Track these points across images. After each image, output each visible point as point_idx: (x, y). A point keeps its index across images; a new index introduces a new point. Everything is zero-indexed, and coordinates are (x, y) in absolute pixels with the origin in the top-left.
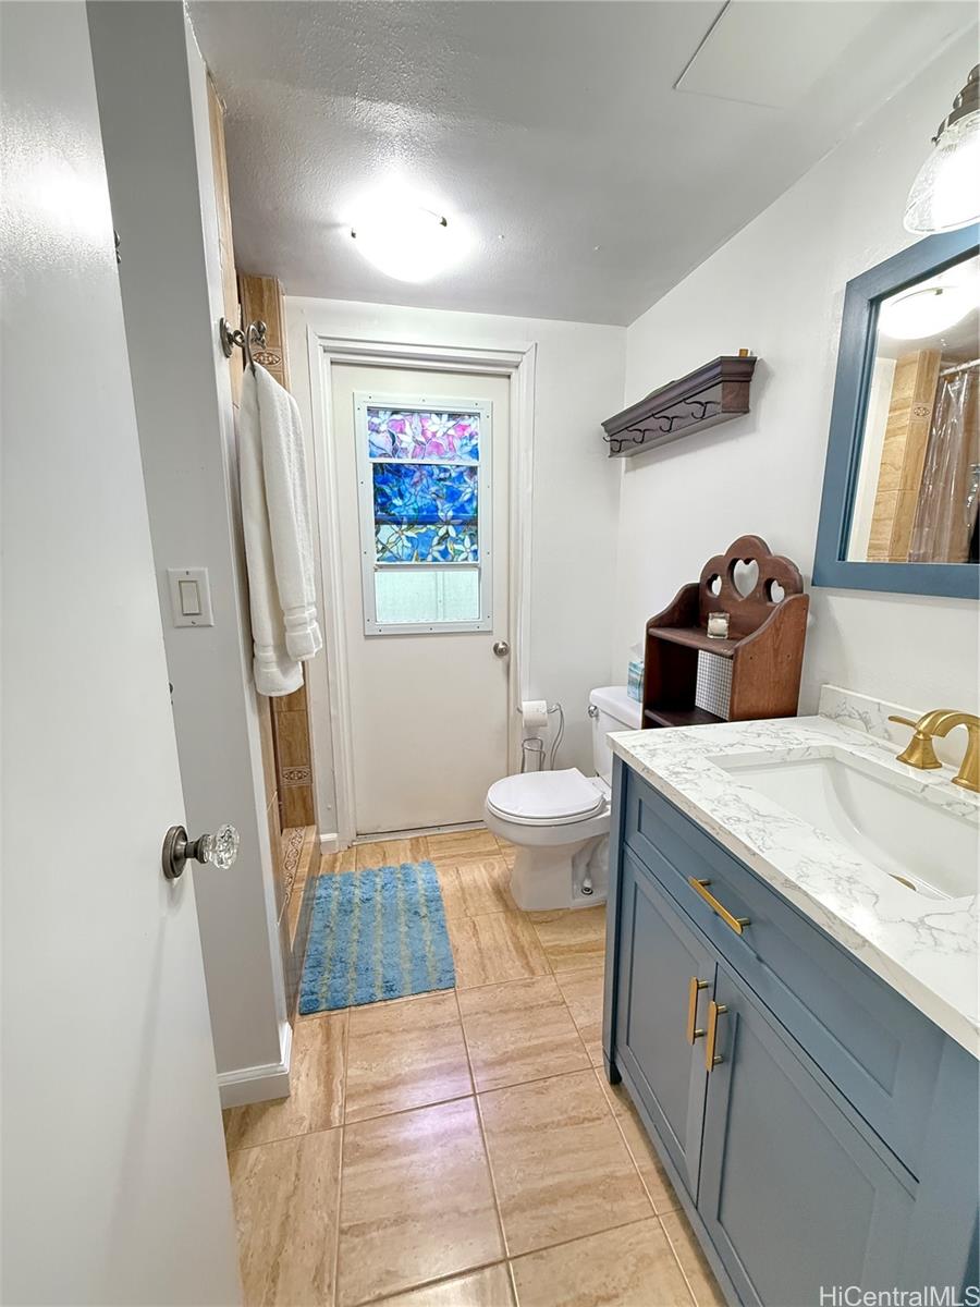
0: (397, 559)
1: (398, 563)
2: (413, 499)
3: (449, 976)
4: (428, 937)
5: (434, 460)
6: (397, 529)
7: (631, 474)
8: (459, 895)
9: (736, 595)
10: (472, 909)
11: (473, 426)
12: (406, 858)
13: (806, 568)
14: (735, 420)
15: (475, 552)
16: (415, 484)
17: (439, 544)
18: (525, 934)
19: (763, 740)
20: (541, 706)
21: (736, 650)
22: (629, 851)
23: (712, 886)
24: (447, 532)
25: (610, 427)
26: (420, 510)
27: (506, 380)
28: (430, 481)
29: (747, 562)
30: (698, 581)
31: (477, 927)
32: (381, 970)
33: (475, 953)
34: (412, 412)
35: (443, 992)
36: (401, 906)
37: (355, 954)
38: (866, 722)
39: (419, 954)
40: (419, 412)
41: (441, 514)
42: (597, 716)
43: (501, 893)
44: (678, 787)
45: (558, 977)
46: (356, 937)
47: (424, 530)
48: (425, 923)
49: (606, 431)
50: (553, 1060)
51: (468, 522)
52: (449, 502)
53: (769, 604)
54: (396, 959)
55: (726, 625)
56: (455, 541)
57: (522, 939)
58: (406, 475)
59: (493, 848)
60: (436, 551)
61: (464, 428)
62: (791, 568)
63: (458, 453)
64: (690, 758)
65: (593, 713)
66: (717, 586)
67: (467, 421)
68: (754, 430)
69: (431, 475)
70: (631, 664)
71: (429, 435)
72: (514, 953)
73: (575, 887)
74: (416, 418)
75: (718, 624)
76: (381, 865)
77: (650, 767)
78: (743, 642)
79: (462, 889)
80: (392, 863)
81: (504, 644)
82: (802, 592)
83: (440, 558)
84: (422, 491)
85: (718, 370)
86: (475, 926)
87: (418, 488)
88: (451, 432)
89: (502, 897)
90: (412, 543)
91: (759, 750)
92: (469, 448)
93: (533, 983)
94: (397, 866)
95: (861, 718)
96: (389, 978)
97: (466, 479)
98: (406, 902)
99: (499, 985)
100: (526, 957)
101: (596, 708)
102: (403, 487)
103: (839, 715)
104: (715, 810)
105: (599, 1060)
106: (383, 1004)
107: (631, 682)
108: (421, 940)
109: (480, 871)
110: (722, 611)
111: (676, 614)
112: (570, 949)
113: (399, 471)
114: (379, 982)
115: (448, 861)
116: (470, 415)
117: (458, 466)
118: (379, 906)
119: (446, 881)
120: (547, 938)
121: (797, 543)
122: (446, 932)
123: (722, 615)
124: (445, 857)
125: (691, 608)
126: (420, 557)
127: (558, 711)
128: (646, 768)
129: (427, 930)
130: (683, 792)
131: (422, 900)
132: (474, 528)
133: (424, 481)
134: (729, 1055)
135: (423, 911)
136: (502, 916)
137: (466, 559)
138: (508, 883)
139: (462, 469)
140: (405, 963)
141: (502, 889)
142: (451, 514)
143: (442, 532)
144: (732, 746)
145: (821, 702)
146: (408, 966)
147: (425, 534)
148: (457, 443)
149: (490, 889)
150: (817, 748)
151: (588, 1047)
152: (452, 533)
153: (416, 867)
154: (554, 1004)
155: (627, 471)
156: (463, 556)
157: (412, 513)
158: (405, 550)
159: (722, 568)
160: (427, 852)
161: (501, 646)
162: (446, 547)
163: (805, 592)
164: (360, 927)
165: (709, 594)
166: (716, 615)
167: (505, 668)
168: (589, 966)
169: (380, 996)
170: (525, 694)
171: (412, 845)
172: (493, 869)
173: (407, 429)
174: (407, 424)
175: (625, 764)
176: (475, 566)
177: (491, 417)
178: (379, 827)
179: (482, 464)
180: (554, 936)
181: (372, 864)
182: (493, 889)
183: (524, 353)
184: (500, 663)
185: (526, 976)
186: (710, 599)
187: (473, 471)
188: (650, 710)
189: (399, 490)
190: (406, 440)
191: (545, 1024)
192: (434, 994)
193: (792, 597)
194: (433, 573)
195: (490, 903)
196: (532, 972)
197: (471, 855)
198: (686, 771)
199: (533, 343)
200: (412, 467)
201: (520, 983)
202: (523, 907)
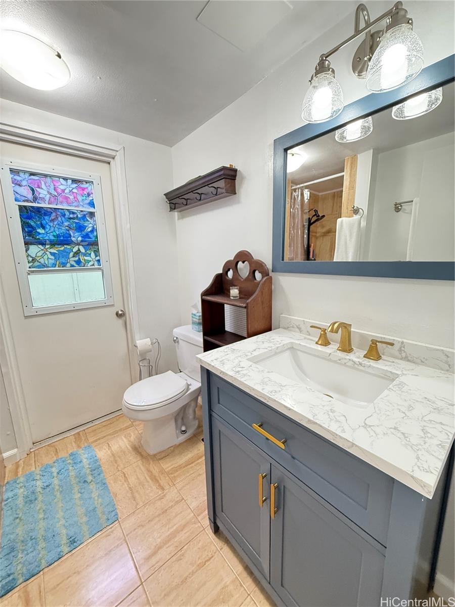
0: (44, 266)
1: (46, 269)
2: (52, 229)
3: (113, 513)
4: (95, 495)
5: (65, 207)
6: (42, 248)
7: (181, 220)
8: (112, 459)
9: (240, 278)
10: (122, 466)
11: (89, 188)
12: (72, 448)
13: (269, 264)
14: (230, 197)
15: (99, 261)
16: (53, 221)
17: (74, 256)
18: (155, 468)
19: (266, 345)
20: (148, 341)
21: (247, 304)
22: (214, 414)
23: (264, 425)
24: (79, 250)
25: (169, 196)
26: (58, 236)
27: (108, 165)
28: (63, 219)
29: (243, 262)
30: (221, 272)
31: (126, 476)
32: (64, 531)
33: (128, 492)
34: (46, 176)
35: (111, 526)
36: (73, 481)
37: (43, 529)
38: (299, 329)
39: (91, 508)
40: (51, 176)
41: (73, 239)
42: (178, 342)
43: (138, 450)
44: (242, 380)
45: (177, 485)
46: (41, 516)
47: (62, 248)
48: (92, 486)
49: (167, 198)
50: (182, 536)
51: (92, 243)
52: (79, 232)
53: (255, 281)
54: (76, 519)
55: (238, 292)
56: (85, 255)
57: (154, 472)
58: (45, 214)
59: (128, 424)
60: (72, 260)
61: (83, 189)
62: (264, 265)
63: (81, 203)
64: (240, 362)
65: (176, 341)
66: (230, 274)
67: (84, 185)
68: (239, 202)
69: (64, 215)
70: (192, 314)
71: (59, 191)
72: (150, 481)
73: (177, 431)
74: (48, 179)
75: (234, 292)
76: (55, 459)
77: (224, 371)
78: (250, 300)
79: (113, 455)
80: (63, 454)
81: (122, 311)
82: (269, 275)
83: (75, 265)
84: (59, 225)
85: (222, 173)
86: (125, 475)
87: (55, 223)
88: (75, 191)
89: (138, 452)
90: (54, 256)
91: (266, 350)
92: (88, 201)
93: (164, 496)
94: (68, 455)
95: (297, 328)
96: (71, 534)
97: (88, 218)
98: (76, 477)
99: (145, 505)
100: (158, 481)
101: (177, 338)
102: (44, 222)
103: (289, 327)
104: (264, 389)
105: (206, 522)
106: (70, 554)
107: (194, 323)
108: (90, 498)
109: (122, 440)
110: (235, 286)
111: (214, 289)
112: (180, 467)
113: (39, 212)
114: (64, 540)
115: (102, 441)
116: (87, 182)
117: (82, 211)
118: (57, 487)
119: (102, 454)
120: (167, 466)
121: (264, 252)
122: (107, 487)
123: (236, 288)
124: (99, 439)
125: (220, 285)
126: (61, 264)
127: (157, 343)
128: (222, 372)
129: (94, 490)
130: (244, 382)
131: (88, 471)
132: (96, 247)
133: (60, 219)
134: (280, 505)
135: (90, 478)
136: (140, 463)
137: (93, 265)
138: (140, 442)
139: (85, 213)
140: (82, 518)
141: (137, 446)
142: (80, 239)
143: (75, 250)
144: (255, 350)
145: (281, 323)
146: (85, 519)
147: (64, 251)
148: (80, 198)
149: (131, 449)
150: (286, 344)
151: (199, 518)
152: (82, 250)
153: (81, 451)
154: (177, 502)
155: (178, 219)
156: (91, 263)
157: (53, 238)
158: (50, 261)
159: (231, 265)
160: (87, 439)
161: (120, 312)
162: (79, 258)
163: (270, 275)
164: (44, 507)
165: (227, 278)
166: (233, 287)
167: (124, 323)
168: (192, 472)
169: (66, 550)
170: (137, 336)
171: (75, 438)
172: (130, 437)
173: (43, 186)
174: (43, 183)
175: (208, 370)
176: (99, 269)
177: (100, 184)
178: (50, 434)
179: (97, 210)
180: (170, 464)
181: (47, 460)
182: (132, 448)
183: (117, 151)
184: (120, 322)
185: (160, 493)
186: (230, 280)
187: (92, 214)
188: (207, 336)
189: (41, 224)
190: (43, 192)
191: (176, 516)
192: (105, 530)
193: (266, 278)
194: (71, 274)
195: (133, 458)
196: (163, 489)
197: (116, 432)
198: (241, 369)
199: (122, 146)
200: (49, 210)
201: (158, 498)
202: (152, 453)
